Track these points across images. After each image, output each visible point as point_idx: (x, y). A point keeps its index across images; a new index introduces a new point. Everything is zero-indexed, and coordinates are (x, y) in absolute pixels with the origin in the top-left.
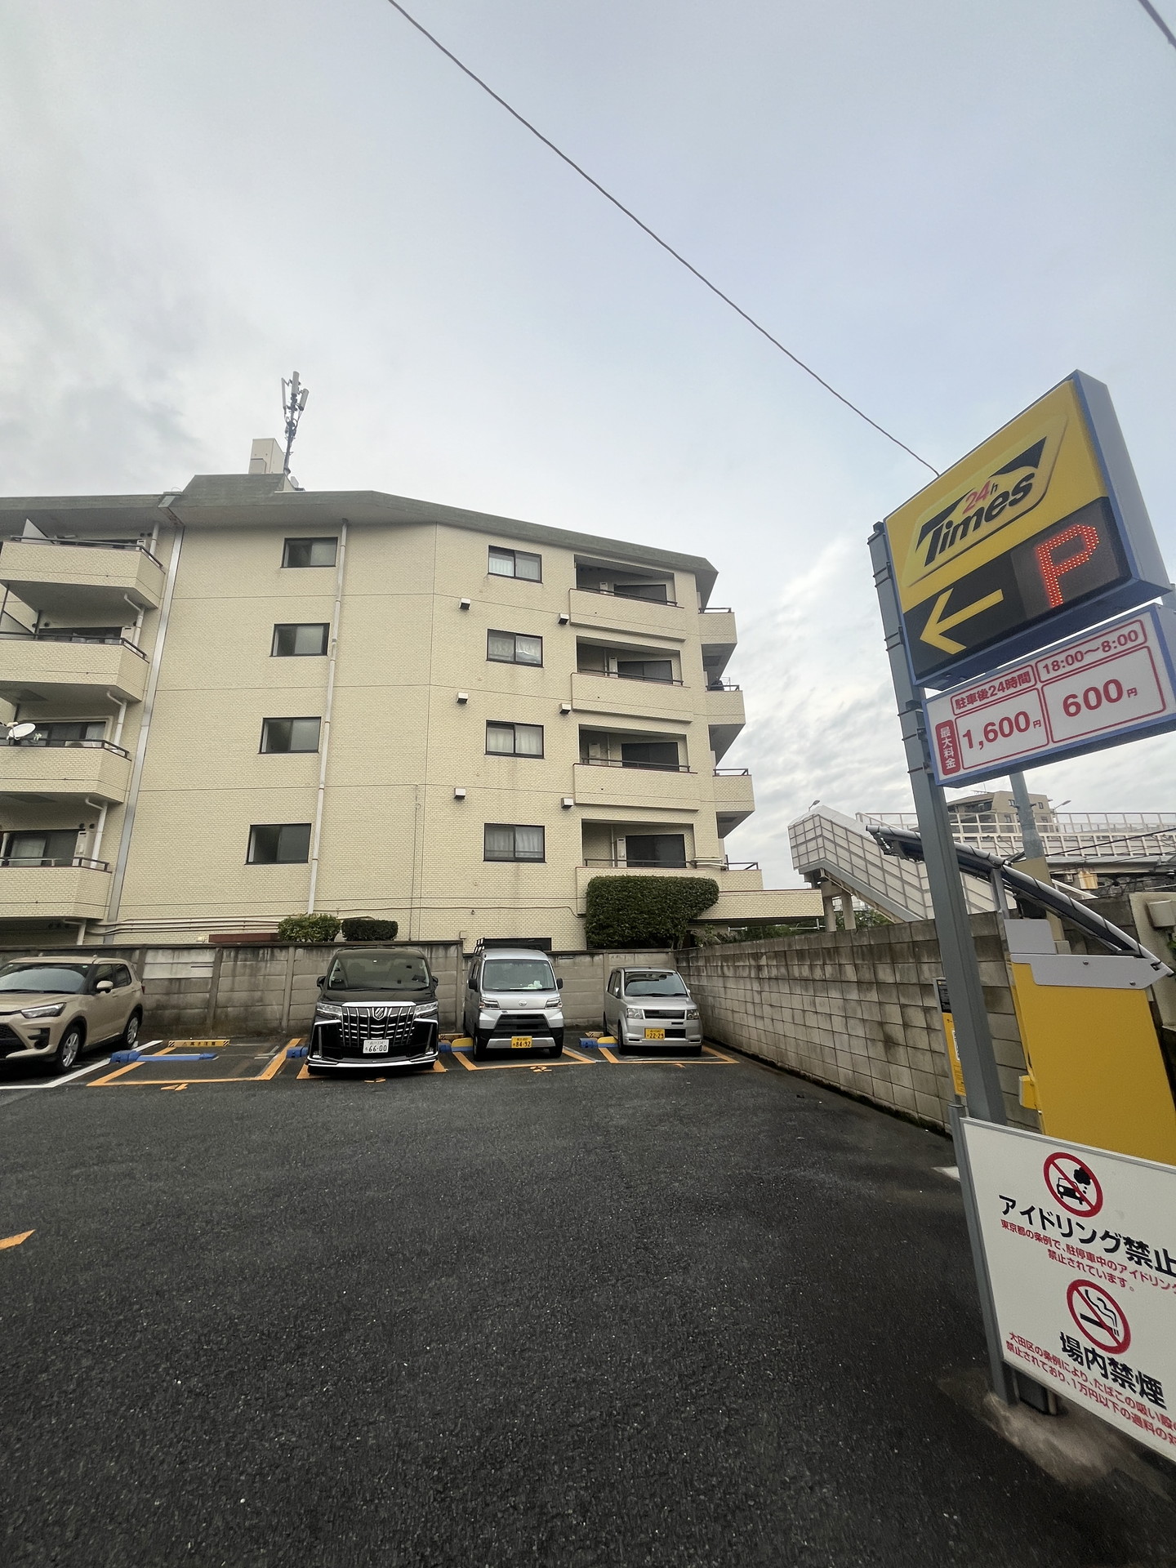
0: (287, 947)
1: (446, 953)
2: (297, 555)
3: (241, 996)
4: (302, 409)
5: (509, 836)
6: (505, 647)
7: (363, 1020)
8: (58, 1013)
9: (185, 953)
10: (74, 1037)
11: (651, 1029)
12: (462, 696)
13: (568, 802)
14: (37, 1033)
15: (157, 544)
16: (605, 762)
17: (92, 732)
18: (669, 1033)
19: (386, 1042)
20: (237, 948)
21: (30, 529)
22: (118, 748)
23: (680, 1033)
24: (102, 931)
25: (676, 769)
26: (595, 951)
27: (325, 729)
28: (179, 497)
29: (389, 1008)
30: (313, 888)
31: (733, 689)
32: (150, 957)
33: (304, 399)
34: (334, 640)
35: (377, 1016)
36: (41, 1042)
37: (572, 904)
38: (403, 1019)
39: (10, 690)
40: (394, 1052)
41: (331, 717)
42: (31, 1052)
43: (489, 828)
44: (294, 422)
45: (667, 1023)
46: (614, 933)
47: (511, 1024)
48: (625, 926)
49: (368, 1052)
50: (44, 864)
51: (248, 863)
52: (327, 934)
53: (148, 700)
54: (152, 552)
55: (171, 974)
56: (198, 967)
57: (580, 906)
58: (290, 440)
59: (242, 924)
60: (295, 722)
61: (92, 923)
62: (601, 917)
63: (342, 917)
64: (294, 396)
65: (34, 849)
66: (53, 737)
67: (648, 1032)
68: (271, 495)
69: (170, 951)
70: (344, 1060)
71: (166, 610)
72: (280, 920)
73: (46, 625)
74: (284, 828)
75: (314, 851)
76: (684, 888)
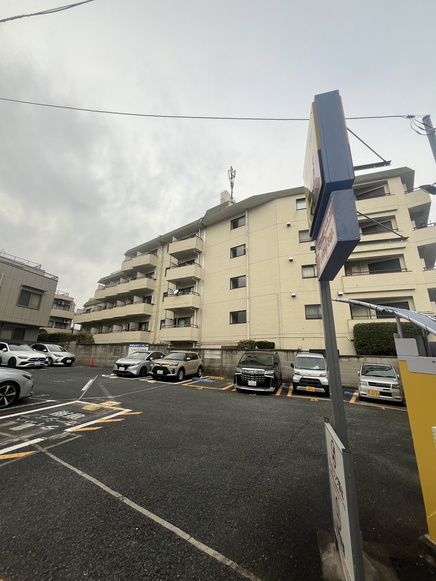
0: (240, 350)
1: (293, 354)
2: (235, 225)
3: (229, 365)
4: (234, 177)
5: (316, 310)
6: (307, 236)
7: (248, 374)
8: (177, 365)
9: (214, 351)
10: (182, 372)
11: (373, 391)
12: (290, 258)
13: (340, 293)
14: (172, 370)
15: (200, 233)
16: (360, 273)
17: (192, 290)
18: (382, 393)
19: (255, 382)
20: (227, 350)
21: (174, 239)
22: (197, 293)
23: (389, 394)
24: (198, 344)
25: (400, 271)
26: (359, 356)
27: (247, 278)
28: (203, 218)
29: (256, 371)
30: (248, 331)
31: (433, 225)
32: (206, 352)
33: (235, 174)
34: (247, 249)
35: (252, 373)
36: (174, 373)
37: (348, 336)
38: (261, 375)
39: (174, 281)
40: (258, 386)
41: (249, 275)
42: (171, 375)
43: (307, 307)
44: (233, 182)
45: (381, 389)
46: (369, 348)
47: (304, 382)
48: (374, 345)
49: (250, 385)
50: (185, 326)
51: (230, 324)
52: (252, 347)
53: (202, 278)
54: (199, 237)
55: (211, 357)
56: (217, 355)
57: (352, 337)
58: (232, 188)
59: (230, 343)
60: (239, 278)
61: (196, 342)
62: (361, 341)
63: (256, 341)
64: (232, 174)
65: (182, 322)
66: (184, 292)
67: (370, 392)
68: (225, 209)
69: (210, 350)
70: (243, 386)
71: (204, 252)
72: (238, 341)
73: (180, 263)
74: (239, 312)
75: (248, 320)
76: (407, 327)
